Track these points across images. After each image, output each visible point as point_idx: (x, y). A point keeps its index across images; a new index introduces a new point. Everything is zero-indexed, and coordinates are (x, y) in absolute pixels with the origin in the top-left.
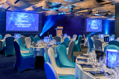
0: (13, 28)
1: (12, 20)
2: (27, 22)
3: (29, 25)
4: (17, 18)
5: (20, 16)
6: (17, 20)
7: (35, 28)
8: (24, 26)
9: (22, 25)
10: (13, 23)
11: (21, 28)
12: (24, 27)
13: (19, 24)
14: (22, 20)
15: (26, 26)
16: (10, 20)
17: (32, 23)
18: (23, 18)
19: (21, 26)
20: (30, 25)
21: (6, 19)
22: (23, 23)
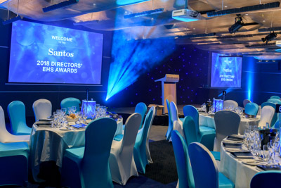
0: (30, 74)
1: (30, 48)
2: (72, 55)
3: (76, 65)
4: (42, 42)
5: (53, 37)
6: (43, 48)
7: (93, 74)
8: (61, 68)
9: (58, 64)
10: (30, 57)
11: (55, 75)
12: (61, 70)
13: (48, 63)
14: (59, 49)
15: (69, 70)
16: (23, 49)
17: (85, 61)
18: (59, 44)
19: (55, 67)
20: (79, 65)
21: (9, 44)
22: (61, 59)
